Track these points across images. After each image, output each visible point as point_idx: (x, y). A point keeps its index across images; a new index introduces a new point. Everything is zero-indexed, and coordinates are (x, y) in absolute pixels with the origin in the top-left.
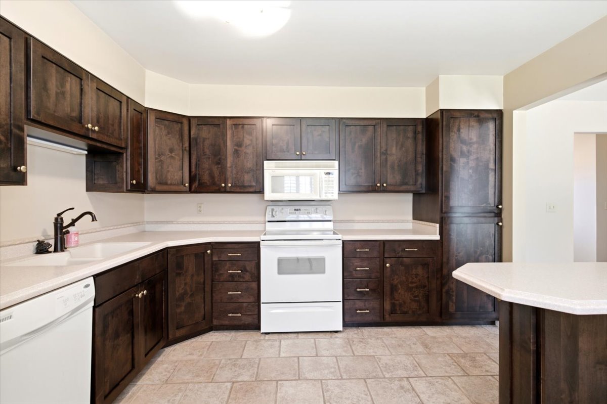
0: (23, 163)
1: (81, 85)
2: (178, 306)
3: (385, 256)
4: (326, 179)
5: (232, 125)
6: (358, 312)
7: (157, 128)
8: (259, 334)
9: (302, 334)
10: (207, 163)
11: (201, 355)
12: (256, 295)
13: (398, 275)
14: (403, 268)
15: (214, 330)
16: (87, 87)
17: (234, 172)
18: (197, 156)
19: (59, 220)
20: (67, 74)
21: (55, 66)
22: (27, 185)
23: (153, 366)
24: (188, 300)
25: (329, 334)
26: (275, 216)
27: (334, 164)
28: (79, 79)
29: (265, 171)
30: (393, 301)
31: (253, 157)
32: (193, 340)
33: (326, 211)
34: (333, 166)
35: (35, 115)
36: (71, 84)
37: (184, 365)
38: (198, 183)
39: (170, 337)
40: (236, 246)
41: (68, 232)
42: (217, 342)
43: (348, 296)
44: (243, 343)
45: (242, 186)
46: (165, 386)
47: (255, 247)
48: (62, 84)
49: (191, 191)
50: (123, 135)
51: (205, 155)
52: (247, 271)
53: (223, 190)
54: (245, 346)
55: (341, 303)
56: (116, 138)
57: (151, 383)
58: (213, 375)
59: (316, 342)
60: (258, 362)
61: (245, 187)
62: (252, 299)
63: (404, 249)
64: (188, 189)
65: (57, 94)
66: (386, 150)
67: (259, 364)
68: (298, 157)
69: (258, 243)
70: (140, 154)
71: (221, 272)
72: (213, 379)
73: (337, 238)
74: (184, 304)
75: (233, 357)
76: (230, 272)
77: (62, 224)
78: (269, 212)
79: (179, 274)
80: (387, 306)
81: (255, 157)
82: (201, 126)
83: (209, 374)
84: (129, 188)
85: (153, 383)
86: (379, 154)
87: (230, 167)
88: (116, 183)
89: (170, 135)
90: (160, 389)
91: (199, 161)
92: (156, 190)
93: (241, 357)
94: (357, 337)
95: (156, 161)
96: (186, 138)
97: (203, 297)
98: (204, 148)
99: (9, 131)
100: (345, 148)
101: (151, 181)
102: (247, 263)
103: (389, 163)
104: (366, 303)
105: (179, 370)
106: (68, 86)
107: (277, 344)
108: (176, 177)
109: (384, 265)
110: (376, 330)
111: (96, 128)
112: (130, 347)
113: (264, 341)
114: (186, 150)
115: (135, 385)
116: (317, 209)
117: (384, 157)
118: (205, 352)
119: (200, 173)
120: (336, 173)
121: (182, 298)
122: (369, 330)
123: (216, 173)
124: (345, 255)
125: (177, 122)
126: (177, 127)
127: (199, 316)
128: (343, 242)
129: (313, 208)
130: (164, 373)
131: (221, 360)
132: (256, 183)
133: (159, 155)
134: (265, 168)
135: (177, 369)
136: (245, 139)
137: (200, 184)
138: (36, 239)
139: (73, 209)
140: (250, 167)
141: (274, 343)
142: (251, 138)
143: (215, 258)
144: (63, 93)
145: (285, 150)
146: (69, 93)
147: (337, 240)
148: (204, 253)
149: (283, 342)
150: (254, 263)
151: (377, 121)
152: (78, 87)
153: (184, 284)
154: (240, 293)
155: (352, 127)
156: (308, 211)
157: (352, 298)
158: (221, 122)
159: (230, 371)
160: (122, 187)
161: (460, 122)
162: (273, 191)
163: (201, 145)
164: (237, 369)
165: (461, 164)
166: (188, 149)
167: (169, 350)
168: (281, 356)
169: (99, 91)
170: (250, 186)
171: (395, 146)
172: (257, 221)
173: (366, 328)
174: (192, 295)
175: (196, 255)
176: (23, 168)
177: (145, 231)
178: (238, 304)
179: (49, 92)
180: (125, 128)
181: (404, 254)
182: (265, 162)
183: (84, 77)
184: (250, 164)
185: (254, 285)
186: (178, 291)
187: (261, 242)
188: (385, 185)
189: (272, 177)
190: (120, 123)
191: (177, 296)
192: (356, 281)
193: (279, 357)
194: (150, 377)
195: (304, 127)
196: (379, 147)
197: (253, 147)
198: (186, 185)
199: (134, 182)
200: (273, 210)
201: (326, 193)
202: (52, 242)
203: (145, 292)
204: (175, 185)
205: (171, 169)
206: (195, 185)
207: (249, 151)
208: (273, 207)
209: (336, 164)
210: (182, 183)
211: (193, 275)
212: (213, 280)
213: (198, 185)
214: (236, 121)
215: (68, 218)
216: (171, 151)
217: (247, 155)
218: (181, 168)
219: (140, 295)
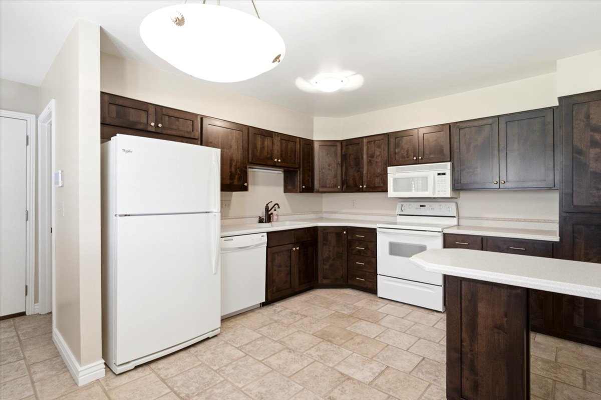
0: (246, 181)
1: (272, 140)
2: (324, 264)
4: (438, 179)
5: (367, 142)
7: (320, 151)
8: (376, 297)
10: (352, 171)
12: (375, 268)
15: (351, 288)
16: (275, 140)
17: (368, 177)
18: (346, 167)
19: (267, 207)
20: (265, 137)
22: (248, 191)
24: (331, 262)
26: (405, 211)
27: (446, 165)
28: (271, 137)
29: (388, 175)
33: (449, 207)
34: (446, 167)
35: (252, 160)
36: (267, 141)
38: (346, 185)
39: (319, 282)
40: (362, 230)
41: (272, 214)
45: (374, 187)
47: (372, 233)
48: (263, 143)
49: (342, 191)
50: (297, 160)
51: (351, 166)
52: (369, 250)
53: (360, 190)
55: (442, 288)
56: (293, 163)
61: (376, 187)
62: (372, 270)
63: (509, 247)
64: (340, 190)
65: (261, 148)
66: (506, 146)
68: (415, 161)
69: (375, 229)
70: (310, 170)
71: (353, 247)
72: (328, 307)
73: (438, 231)
74: (328, 264)
76: (358, 248)
77: (268, 209)
78: (399, 207)
79: (325, 245)
81: (382, 165)
82: (348, 146)
84: (301, 191)
86: (496, 152)
87: (366, 174)
88: (295, 188)
89: (329, 155)
91: (347, 170)
92: (320, 191)
95: (320, 173)
96: (339, 155)
97: (341, 263)
98: (350, 161)
99: (242, 169)
100: (459, 149)
101: (317, 186)
102: (368, 243)
106: (266, 143)
108: (332, 182)
111: (279, 160)
116: (440, 205)
117: (502, 154)
119: (348, 179)
120: (449, 173)
121: (327, 260)
123: (357, 178)
124: (447, 246)
125: (333, 146)
126: (333, 149)
127: (339, 274)
128: (445, 235)
129: (437, 205)
131: (341, 302)
133: (322, 169)
134: (388, 172)
136: (376, 152)
137: (348, 186)
138: (259, 216)
139: (272, 202)
140: (379, 173)
142: (380, 150)
143: (349, 238)
144: (264, 147)
145: (405, 157)
146: (266, 146)
148: (342, 233)
149: (388, 305)
150: (373, 244)
151: (494, 119)
152: (271, 142)
153: (328, 251)
154: (364, 264)
155: (467, 129)
156: (432, 207)
158: (360, 141)
160: (297, 190)
162: (395, 190)
163: (348, 159)
166: (340, 163)
167: (318, 290)
169: (282, 141)
170: (379, 187)
171: (516, 141)
172: (390, 214)
174: (334, 260)
175: (336, 234)
176: (246, 184)
177: (322, 218)
178: (363, 272)
179: (257, 148)
180: (299, 157)
182: (389, 168)
183: (274, 136)
184: (379, 170)
185: (373, 260)
186: (324, 255)
187: (378, 229)
189: (394, 179)
190: (295, 154)
191: (324, 258)
195: (421, 135)
196: (496, 145)
197: (382, 157)
198: (339, 187)
199: (304, 187)
200: (402, 205)
201: (439, 191)
202: (265, 218)
203: (298, 248)
204: (331, 187)
205: (329, 177)
206: (345, 187)
207: (379, 160)
208: (402, 203)
209: (449, 164)
210: (336, 186)
211: (334, 247)
212: (348, 252)
213: (346, 187)
214: (370, 139)
215: (270, 206)
216: (329, 165)
217: (378, 164)
218: (335, 176)
219: (294, 249)
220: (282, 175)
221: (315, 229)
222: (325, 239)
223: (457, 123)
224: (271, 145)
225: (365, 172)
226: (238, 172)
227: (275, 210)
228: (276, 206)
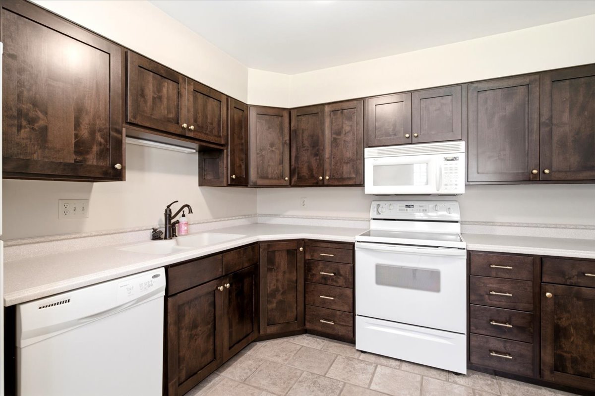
0: (120, 159)
1: (178, 89)
2: (269, 302)
3: (544, 280)
4: (446, 166)
5: (330, 111)
6: (494, 354)
7: (258, 123)
8: (354, 350)
9: (407, 364)
10: (306, 155)
11: (286, 360)
12: (351, 305)
13: (569, 312)
14: (581, 303)
15: (309, 334)
16: (184, 90)
17: (333, 163)
18: (297, 149)
19: (168, 212)
20: (164, 80)
21: (152, 73)
22: (125, 180)
23: (241, 359)
24: (279, 297)
25: (446, 374)
26: (381, 213)
27: (459, 146)
28: (175, 83)
29: (365, 159)
30: (559, 352)
31: (353, 145)
32: (285, 339)
33: (449, 209)
34: (457, 149)
35: (132, 119)
36: (168, 88)
37: (267, 366)
38: (298, 176)
39: (262, 332)
40: (329, 245)
41: (178, 222)
42: (307, 348)
43: (477, 329)
44: (333, 357)
45: (341, 178)
46: (241, 385)
47: (349, 249)
48: (159, 89)
49: (291, 185)
50: (223, 132)
51: (304, 147)
52: (341, 275)
53: (320, 183)
54: (334, 361)
55: (465, 337)
56: (215, 136)
57: (232, 377)
58: (289, 388)
59: (424, 381)
60: (341, 387)
61: (343, 179)
62: (346, 308)
63: (584, 274)
64: (288, 184)
65: (154, 99)
66: (551, 118)
67: (341, 391)
68: (408, 140)
69: (353, 244)
70: (242, 149)
71: (314, 272)
72: (287, 393)
73: (459, 247)
74: (275, 301)
75: (316, 373)
76: (322, 273)
77: (170, 215)
78: (375, 208)
79: (270, 270)
80: (548, 357)
81: (355, 145)
82: (300, 117)
83: (285, 386)
84: (229, 183)
85: (233, 378)
86: (535, 126)
87: (328, 158)
88: (219, 178)
89: (271, 130)
90: (236, 388)
91: (298, 154)
92: (258, 184)
93: (325, 374)
94: (490, 391)
95: (258, 155)
96: (286, 131)
97: (295, 297)
98: (303, 140)
99: (108, 134)
100: (477, 122)
101: (253, 176)
102: (341, 266)
103: (555, 139)
104: (508, 345)
105: (260, 371)
106: (165, 90)
107: (371, 369)
108: (276, 171)
109: (541, 294)
110: (526, 388)
111: (192, 127)
112: (212, 338)
113: (356, 361)
114: (286, 143)
115: (219, 375)
116: (436, 205)
117: (545, 130)
118: (291, 357)
119: (300, 166)
120: (462, 157)
121: (273, 294)
122: (514, 385)
123: (314, 165)
124: (472, 271)
125: (278, 116)
126: (277, 120)
127: (291, 315)
128: (469, 253)
129: (431, 205)
130: (246, 371)
131: (304, 371)
132: (356, 175)
133: (261, 150)
134: (365, 156)
135: (259, 369)
136: (344, 126)
137: (300, 178)
138: (152, 227)
139: (177, 201)
140: (350, 157)
141: (368, 367)
142: (351, 123)
143: (308, 257)
144: (160, 98)
145: (391, 134)
146: (166, 96)
147: (459, 249)
148: (296, 250)
149: (379, 368)
150: (348, 267)
151: (533, 77)
152: (175, 91)
153: (275, 281)
154: (333, 299)
155: (488, 92)
156: (424, 208)
157: (483, 332)
158: (319, 110)
159: (307, 388)
160: (222, 182)
162: (375, 183)
163: (301, 136)
164: (315, 389)
166: (288, 142)
167: (260, 345)
168: (371, 388)
169: (197, 93)
170: (350, 178)
171: (567, 110)
172: (361, 218)
173: (507, 380)
174: (284, 293)
175: (288, 252)
176: (118, 166)
177: (257, 223)
178: (331, 310)
179: (146, 97)
180: (225, 126)
181: (581, 281)
182: (366, 150)
183: (181, 81)
184: (349, 153)
185: (349, 292)
186: (270, 287)
187: (356, 243)
188: (547, 171)
189: (374, 166)
190: (219, 121)
191: (268, 292)
192: (490, 310)
193: (368, 388)
194: (234, 371)
195: (416, 101)
196: (536, 116)
197: (353, 133)
198: (286, 178)
199: (234, 177)
200: (378, 206)
201: (446, 185)
202: (163, 230)
203: (228, 285)
204: (275, 179)
205: (271, 163)
206: (295, 179)
207: (349, 138)
208: (378, 203)
209: (462, 144)
210: (282, 177)
211: (284, 272)
212: (305, 280)
213: (298, 178)
214: (335, 107)
215: (174, 209)
216: (272, 145)
217: (346, 143)
218: (281, 162)
219: (221, 288)
220: (196, 157)
221: (255, 246)
222: (271, 261)
223: (472, 83)
224: (176, 97)
225: (327, 156)
226: (99, 137)
227: (183, 216)
228: (186, 209)
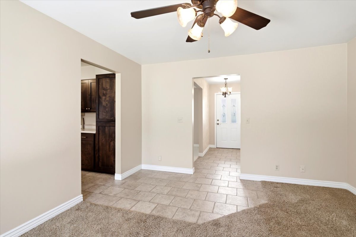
161: (102, 80)
165: (103, 99)
